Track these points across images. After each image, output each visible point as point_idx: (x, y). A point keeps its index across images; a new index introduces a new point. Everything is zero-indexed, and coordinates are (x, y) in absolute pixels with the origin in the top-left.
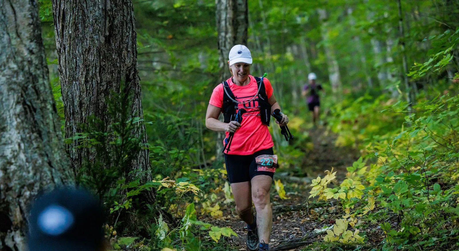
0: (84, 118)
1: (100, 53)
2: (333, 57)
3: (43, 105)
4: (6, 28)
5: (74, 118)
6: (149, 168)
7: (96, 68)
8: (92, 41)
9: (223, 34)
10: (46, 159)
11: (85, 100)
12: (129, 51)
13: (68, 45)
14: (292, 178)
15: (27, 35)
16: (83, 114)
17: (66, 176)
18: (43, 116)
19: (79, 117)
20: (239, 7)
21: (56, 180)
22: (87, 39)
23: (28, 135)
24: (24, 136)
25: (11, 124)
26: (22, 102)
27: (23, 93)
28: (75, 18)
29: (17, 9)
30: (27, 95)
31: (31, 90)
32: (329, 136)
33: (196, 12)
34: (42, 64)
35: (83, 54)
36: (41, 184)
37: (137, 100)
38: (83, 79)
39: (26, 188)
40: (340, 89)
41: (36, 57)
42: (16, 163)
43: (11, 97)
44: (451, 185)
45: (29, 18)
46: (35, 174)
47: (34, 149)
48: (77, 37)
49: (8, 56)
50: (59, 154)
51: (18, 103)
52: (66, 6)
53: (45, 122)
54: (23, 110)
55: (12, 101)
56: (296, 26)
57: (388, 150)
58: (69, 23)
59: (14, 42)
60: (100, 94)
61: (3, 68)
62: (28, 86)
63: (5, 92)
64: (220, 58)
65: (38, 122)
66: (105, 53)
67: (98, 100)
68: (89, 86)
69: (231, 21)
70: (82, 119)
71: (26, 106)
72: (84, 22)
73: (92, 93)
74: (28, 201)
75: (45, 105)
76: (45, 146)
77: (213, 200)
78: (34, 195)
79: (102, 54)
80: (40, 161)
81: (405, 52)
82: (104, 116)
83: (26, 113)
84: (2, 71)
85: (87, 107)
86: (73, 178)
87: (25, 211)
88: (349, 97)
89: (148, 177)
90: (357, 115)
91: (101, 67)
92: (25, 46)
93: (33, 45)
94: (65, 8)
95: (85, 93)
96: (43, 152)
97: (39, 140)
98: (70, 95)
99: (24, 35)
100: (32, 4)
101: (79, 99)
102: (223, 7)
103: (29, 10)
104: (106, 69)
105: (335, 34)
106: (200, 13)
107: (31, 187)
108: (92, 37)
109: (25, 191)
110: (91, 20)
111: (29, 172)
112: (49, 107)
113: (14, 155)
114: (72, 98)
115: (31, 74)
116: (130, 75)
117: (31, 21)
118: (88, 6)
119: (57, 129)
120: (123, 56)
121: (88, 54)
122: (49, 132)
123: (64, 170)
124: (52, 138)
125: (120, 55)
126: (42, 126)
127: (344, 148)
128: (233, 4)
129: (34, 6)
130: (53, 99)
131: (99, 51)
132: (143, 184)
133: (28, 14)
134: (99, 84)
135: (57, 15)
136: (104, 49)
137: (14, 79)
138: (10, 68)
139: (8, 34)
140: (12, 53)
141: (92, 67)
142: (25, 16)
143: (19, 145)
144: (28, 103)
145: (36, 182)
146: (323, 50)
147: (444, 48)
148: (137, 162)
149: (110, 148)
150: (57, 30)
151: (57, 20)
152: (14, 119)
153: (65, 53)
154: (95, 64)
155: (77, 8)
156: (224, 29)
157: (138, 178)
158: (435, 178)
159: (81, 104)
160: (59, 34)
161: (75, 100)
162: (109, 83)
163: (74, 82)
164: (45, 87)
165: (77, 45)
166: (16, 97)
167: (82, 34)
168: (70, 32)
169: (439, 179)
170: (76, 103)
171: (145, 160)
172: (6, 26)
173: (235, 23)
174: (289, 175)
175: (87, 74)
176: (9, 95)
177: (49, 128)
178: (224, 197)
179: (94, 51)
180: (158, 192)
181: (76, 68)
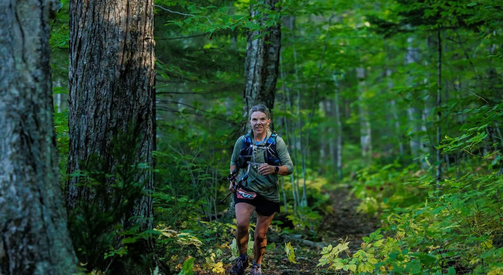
0: (88, 155)
1: (113, 88)
2: (367, 119)
3: (42, 137)
4: (11, 51)
5: (78, 153)
6: (151, 216)
7: (107, 104)
8: (106, 75)
9: (250, 82)
10: (37, 194)
11: (92, 135)
12: (144, 90)
13: (81, 76)
14: (305, 241)
15: (34, 61)
16: (88, 151)
17: (58, 215)
18: (40, 149)
19: (84, 152)
20: (271, 56)
21: (46, 218)
22: (101, 72)
23: (22, 168)
24: (17, 167)
25: (5, 153)
26: (20, 131)
27: (22, 121)
28: (91, 49)
29: (26, 33)
30: (26, 124)
31: (30, 120)
32: (351, 201)
33: (226, 56)
34: (46, 93)
35: (95, 87)
36: (30, 220)
37: (147, 142)
38: (93, 114)
39: (12, 223)
40: (370, 152)
41: (41, 86)
42: (5, 194)
43: (9, 125)
44: (469, 269)
45: (38, 43)
46: (24, 209)
47: (27, 182)
48: (91, 68)
49: (10, 81)
50: (53, 191)
51: (15, 131)
52: (83, 35)
53: (41, 156)
54: (20, 139)
55: (9, 129)
56: (330, 83)
57: (407, 225)
58: (85, 53)
59: (18, 67)
60: (109, 131)
61: (3, 93)
62: (28, 115)
63: (3, 118)
64: (244, 107)
65: (35, 154)
66: (118, 88)
67: (105, 137)
68: (97, 121)
69: (260, 70)
70: (86, 155)
71: (24, 136)
72: (101, 53)
73: (100, 129)
74: (14, 238)
75: (44, 137)
76: (38, 181)
77: (218, 255)
78: (20, 232)
79: (116, 89)
80: (31, 196)
81: (439, 123)
82: (109, 155)
83: (22, 143)
84: (3, 96)
85: (93, 143)
86: (66, 217)
87: (9, 247)
88: (378, 163)
89: (149, 225)
90: (383, 182)
91: (113, 103)
92: (30, 72)
93: (39, 72)
94: (83, 37)
95: (93, 128)
96: (35, 187)
97: (33, 173)
98: (77, 129)
99: (31, 60)
100: (43, 29)
101: (86, 134)
102: (253, 54)
103: (39, 35)
104: (118, 106)
105: (372, 95)
106: (229, 58)
107: (18, 222)
108: (107, 70)
109: (11, 226)
110: (108, 52)
111: (18, 206)
112: (48, 139)
113: (4, 186)
114: (79, 132)
115: (33, 103)
116: (142, 115)
117: (39, 47)
118: (107, 37)
119: (54, 164)
120: (137, 94)
121: (101, 88)
122: (44, 167)
123: (56, 208)
124: (47, 173)
125: (134, 92)
126: (38, 159)
127: (365, 215)
128: (265, 52)
129: (45, 31)
130: (54, 132)
131: (113, 85)
132: (143, 231)
133: (37, 38)
134: (109, 121)
135: (73, 44)
136: (118, 85)
137: (15, 106)
138: (11, 94)
139: (13, 57)
140: (16, 78)
141: (104, 102)
142: (34, 40)
143: (11, 177)
144: (26, 133)
145: (24, 217)
146: (357, 110)
147: (479, 124)
148: (139, 207)
149: (112, 190)
150: (71, 58)
151: (73, 49)
152: (9, 148)
153: (77, 83)
154: (107, 99)
155: (95, 38)
156: (252, 77)
157: (138, 224)
158: (453, 260)
159: (87, 140)
160: (73, 62)
161: (81, 135)
162: (119, 121)
163: (83, 116)
164: (46, 118)
165: (91, 77)
166: (14, 124)
167: (96, 65)
168: (85, 63)
169: (458, 262)
170: (82, 138)
171: (148, 206)
172: (12, 49)
173: (264, 72)
174: (302, 237)
175: (98, 108)
176: (6, 122)
177: (45, 162)
178: (230, 254)
179: (108, 85)
180: (159, 242)
181: (86, 101)
